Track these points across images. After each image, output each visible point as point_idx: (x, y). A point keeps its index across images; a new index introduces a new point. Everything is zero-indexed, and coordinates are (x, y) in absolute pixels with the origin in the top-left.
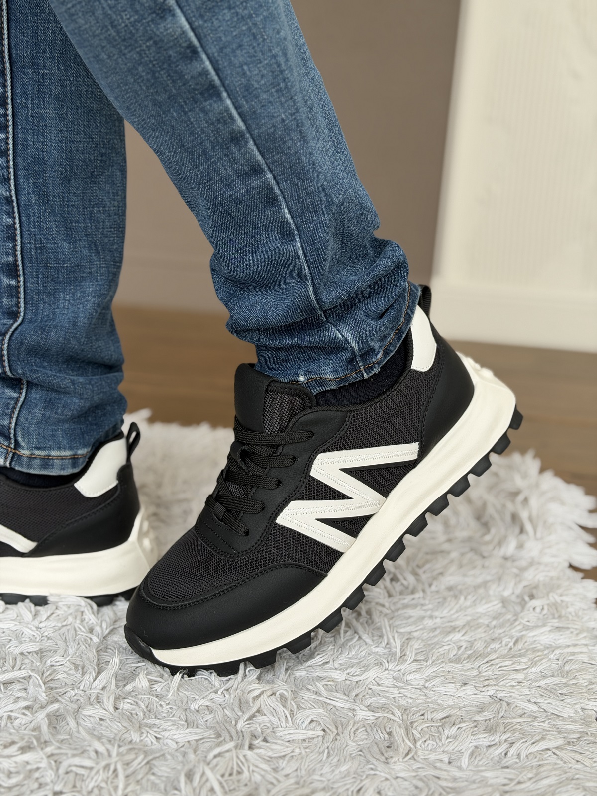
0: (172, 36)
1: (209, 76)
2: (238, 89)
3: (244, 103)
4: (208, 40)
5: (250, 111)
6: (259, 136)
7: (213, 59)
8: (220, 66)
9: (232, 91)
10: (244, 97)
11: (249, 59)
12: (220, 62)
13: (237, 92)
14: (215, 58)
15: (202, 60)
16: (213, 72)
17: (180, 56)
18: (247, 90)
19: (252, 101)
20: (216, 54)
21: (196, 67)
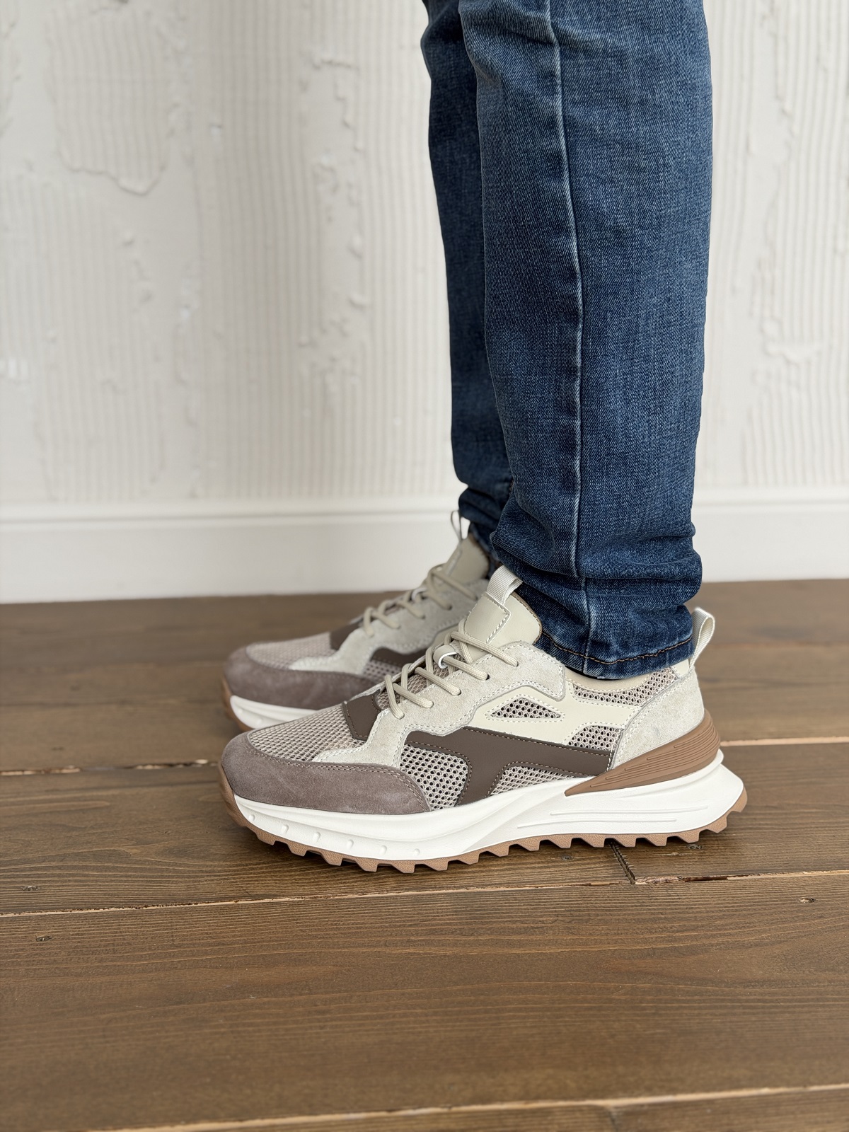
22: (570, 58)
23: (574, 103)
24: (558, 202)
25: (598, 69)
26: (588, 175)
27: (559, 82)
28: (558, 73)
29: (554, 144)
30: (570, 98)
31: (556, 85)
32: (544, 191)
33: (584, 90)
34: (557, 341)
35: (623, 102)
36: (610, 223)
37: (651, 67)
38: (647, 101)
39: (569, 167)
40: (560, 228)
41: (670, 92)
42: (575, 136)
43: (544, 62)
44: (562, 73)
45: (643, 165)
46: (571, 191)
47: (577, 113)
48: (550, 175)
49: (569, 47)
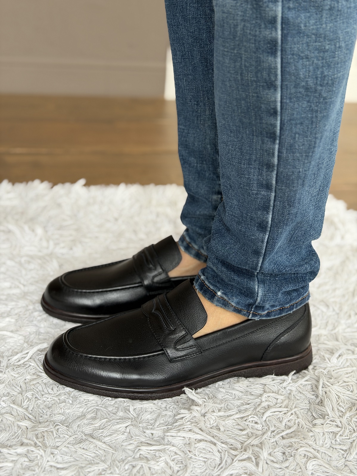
0: (268, 99)
1: (275, 128)
2: (286, 144)
3: (285, 152)
4: (286, 112)
5: (285, 158)
6: (282, 172)
7: (283, 122)
8: (284, 128)
9: (282, 142)
10: (287, 149)
11: (301, 132)
12: (286, 126)
13: (285, 145)
14: (284, 122)
15: (276, 119)
16: (278, 128)
17: (266, 110)
18: (291, 147)
19: (289, 153)
20: (286, 121)
21: (271, 120)
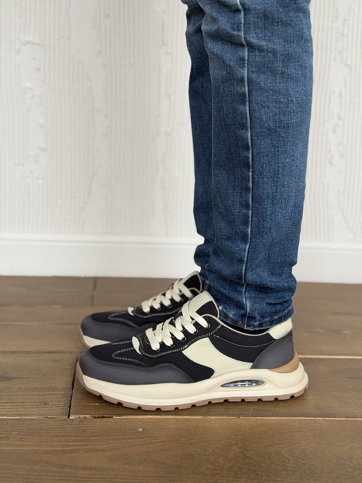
22: (252, 52)
23: (252, 72)
24: (244, 115)
25: (264, 58)
26: (257, 104)
27: (246, 62)
28: (246, 58)
29: (243, 89)
30: (251, 70)
31: (245, 63)
32: (237, 109)
33: (257, 66)
34: (240, 176)
35: (274, 73)
36: (266, 125)
37: (288, 57)
38: (285, 72)
39: (249, 100)
40: (243, 126)
41: (295, 69)
42: (252, 86)
43: (240, 53)
44: (248, 58)
45: (282, 100)
46: (249, 110)
47: (254, 76)
48: (240, 103)
49: (251, 47)
